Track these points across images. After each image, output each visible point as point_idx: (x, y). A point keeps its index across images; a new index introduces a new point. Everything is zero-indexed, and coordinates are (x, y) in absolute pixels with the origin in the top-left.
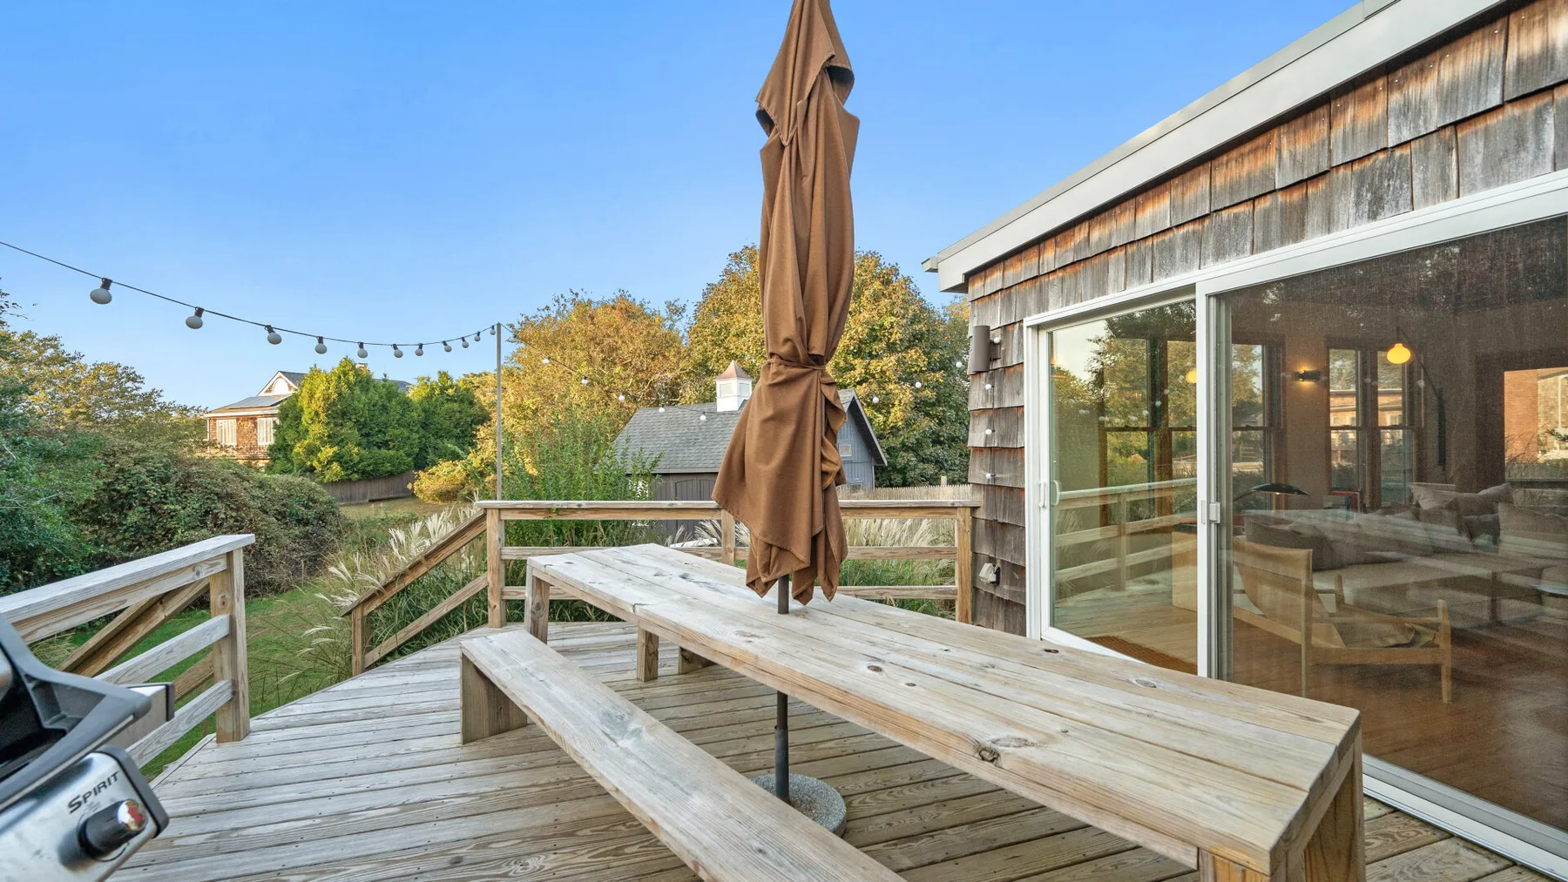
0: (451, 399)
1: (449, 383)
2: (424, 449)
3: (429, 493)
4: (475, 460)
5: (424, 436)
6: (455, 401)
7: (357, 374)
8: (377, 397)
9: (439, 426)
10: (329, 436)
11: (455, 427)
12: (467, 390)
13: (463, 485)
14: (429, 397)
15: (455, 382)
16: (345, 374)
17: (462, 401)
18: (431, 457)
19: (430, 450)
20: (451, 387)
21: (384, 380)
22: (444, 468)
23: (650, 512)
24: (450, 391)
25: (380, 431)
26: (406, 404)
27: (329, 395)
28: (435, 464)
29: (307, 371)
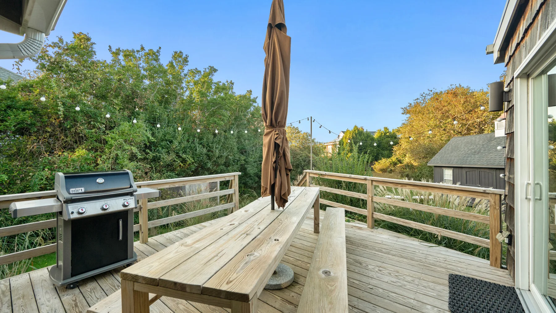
0: (388, 137)
1: (387, 131)
2: (378, 154)
3: (378, 169)
4: (394, 159)
5: (378, 150)
6: (389, 137)
7: (358, 131)
8: (364, 137)
9: (383, 146)
10: (350, 150)
11: (389, 147)
12: (394, 133)
13: (389, 167)
14: (380, 137)
15: (389, 131)
16: (355, 131)
17: (392, 137)
18: (380, 157)
19: (380, 155)
20: (388, 132)
21: (367, 132)
22: (384, 160)
23: (345, 178)
24: (388, 134)
25: (364, 148)
26: (373, 140)
27: (350, 138)
28: (381, 159)
29: (346, 131)
